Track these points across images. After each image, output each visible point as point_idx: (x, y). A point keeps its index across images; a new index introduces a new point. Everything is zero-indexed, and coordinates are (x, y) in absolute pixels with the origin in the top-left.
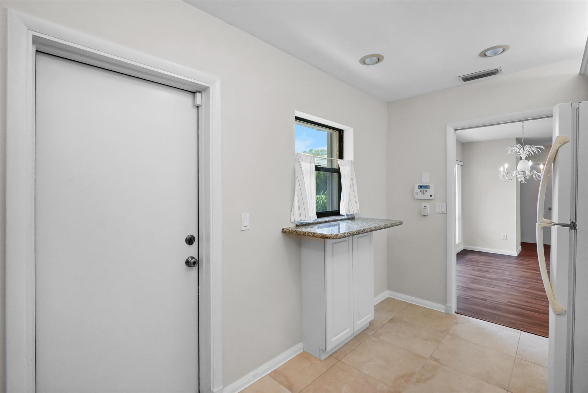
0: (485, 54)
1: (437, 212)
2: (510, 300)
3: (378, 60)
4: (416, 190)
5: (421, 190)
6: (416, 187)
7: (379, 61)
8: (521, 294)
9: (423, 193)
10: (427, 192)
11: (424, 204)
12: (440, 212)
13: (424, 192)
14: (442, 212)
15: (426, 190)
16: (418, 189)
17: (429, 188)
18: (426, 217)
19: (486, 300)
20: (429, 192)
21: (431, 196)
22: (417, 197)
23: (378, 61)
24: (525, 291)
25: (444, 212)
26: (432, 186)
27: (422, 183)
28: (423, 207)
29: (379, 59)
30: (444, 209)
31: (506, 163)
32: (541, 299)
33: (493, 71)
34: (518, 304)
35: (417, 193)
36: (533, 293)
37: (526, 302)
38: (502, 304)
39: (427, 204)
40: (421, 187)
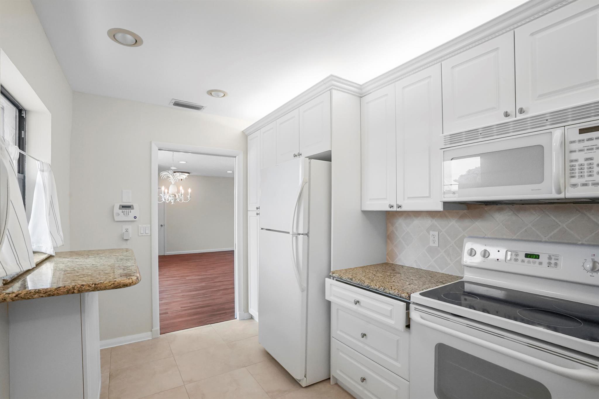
0: (211, 93)
1: (141, 235)
2: (182, 306)
3: (135, 41)
4: (117, 210)
5: (123, 210)
6: (117, 207)
7: (136, 45)
8: (181, 299)
9: (125, 214)
10: (130, 212)
11: (125, 226)
12: (144, 234)
13: (127, 213)
14: (146, 235)
15: (129, 210)
16: (119, 209)
17: (133, 209)
18: (128, 241)
19: (167, 313)
20: (133, 213)
21: (135, 217)
22: (117, 218)
23: (134, 44)
24: (182, 295)
25: (148, 234)
26: (135, 206)
27: (123, 202)
28: (124, 231)
29: (137, 42)
30: (148, 231)
31: (163, 186)
32: (197, 297)
33: (198, 106)
34: (189, 307)
35: (119, 214)
36: (187, 295)
37: (191, 303)
38: (180, 312)
39: (130, 227)
40: (124, 207)
